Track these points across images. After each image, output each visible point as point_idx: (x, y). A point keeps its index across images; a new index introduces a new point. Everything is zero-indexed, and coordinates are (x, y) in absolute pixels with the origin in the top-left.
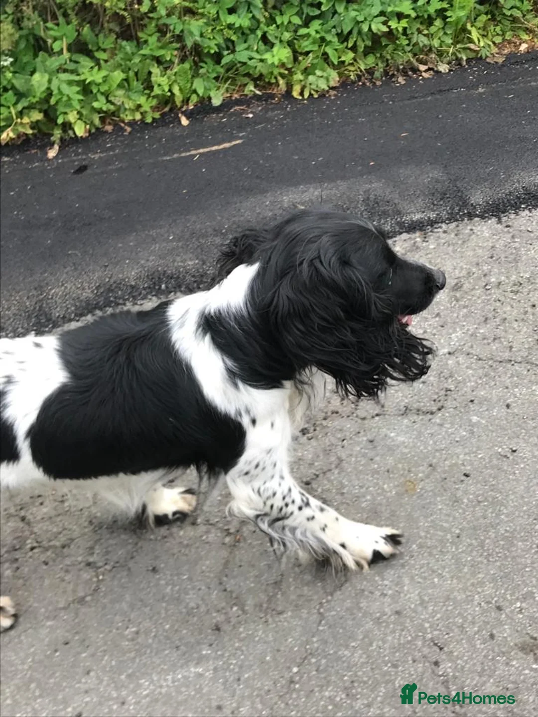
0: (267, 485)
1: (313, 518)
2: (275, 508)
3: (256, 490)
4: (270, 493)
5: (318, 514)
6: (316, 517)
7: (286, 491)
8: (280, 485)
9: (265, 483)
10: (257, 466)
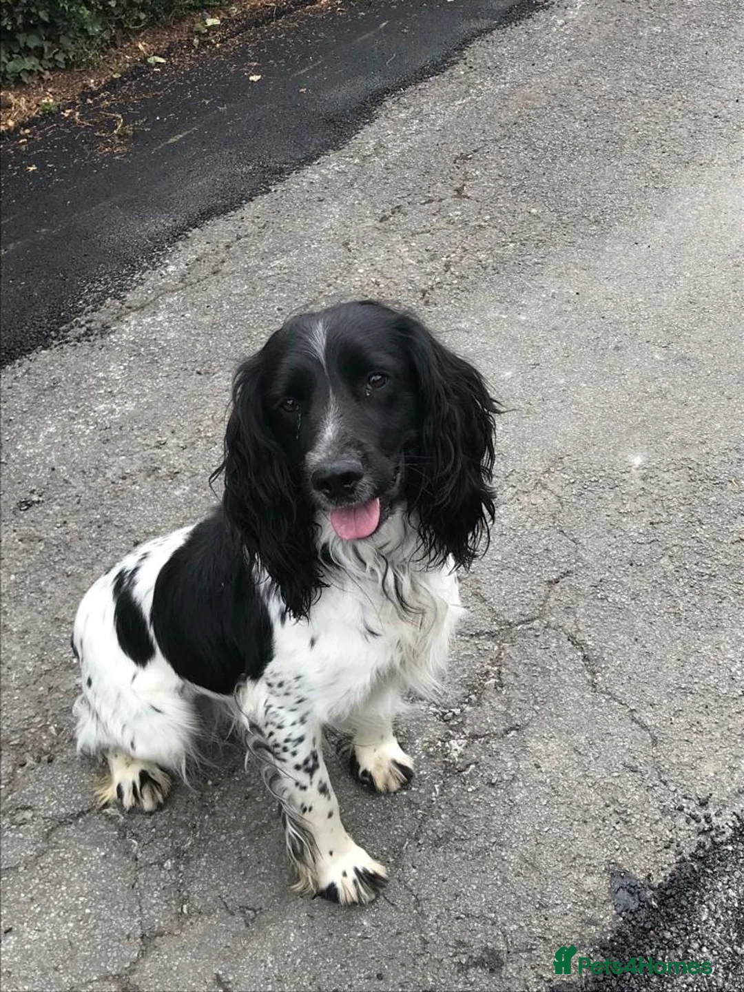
0: (281, 712)
1: (304, 788)
2: (272, 738)
3: (267, 704)
4: (277, 721)
5: (313, 790)
6: (309, 790)
7: (295, 736)
8: (294, 724)
9: (281, 708)
10: (281, 685)
